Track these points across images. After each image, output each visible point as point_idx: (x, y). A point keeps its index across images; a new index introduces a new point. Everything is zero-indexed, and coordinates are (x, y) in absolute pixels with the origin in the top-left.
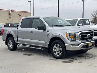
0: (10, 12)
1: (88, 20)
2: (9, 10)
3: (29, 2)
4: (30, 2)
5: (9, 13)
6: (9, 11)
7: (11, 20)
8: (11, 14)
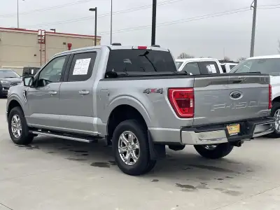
0: (41, 36)
1: (214, 63)
2: (40, 32)
3: (91, 10)
4: (95, 10)
5: (40, 38)
6: (39, 34)
7: (43, 56)
8: (44, 43)
